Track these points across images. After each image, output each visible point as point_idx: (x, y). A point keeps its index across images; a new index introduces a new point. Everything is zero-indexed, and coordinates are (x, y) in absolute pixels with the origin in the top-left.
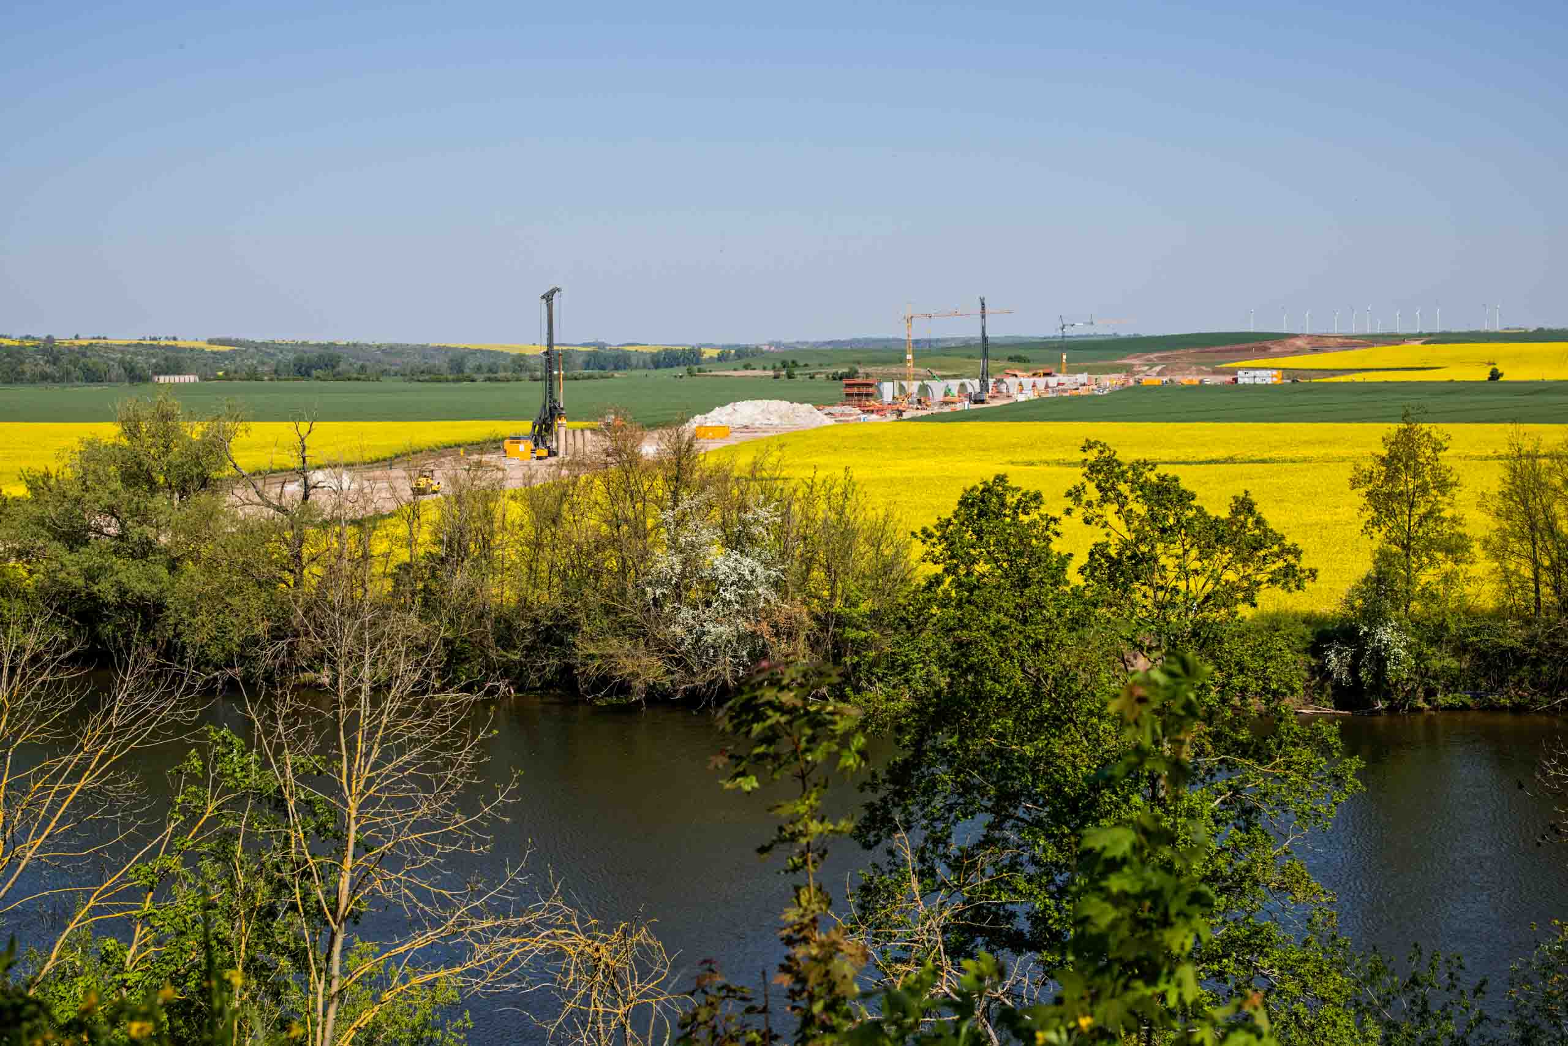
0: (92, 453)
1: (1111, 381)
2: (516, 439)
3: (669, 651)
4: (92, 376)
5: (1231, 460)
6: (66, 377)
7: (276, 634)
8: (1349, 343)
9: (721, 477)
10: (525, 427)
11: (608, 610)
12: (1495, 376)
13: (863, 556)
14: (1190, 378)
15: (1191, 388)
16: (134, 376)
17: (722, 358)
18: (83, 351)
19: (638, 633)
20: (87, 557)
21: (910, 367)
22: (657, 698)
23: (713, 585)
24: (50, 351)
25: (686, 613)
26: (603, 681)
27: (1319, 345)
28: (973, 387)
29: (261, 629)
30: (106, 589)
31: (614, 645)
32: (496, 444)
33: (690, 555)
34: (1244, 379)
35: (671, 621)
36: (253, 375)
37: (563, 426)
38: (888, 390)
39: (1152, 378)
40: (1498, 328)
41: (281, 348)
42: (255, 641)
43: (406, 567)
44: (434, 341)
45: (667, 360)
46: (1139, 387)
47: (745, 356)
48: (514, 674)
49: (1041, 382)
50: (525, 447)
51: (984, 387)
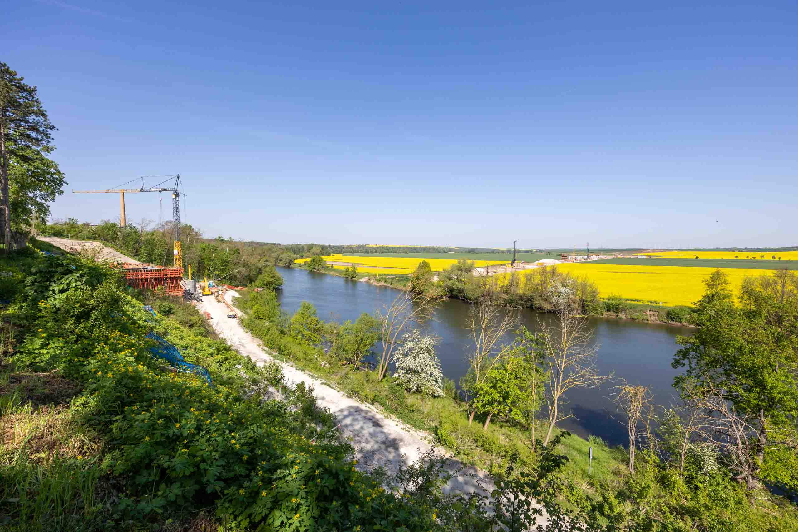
0: (453, 266)
1: (611, 257)
2: (508, 264)
3: (551, 303)
4: (439, 252)
5: (644, 273)
6: (435, 252)
7: (482, 296)
8: (661, 251)
9: (561, 275)
10: (510, 262)
11: (540, 296)
12: (697, 258)
13: (589, 289)
14: (628, 257)
15: (628, 259)
16: (445, 252)
17: (536, 251)
18: (438, 249)
19: (545, 300)
20: (452, 282)
21: (574, 254)
22: (549, 312)
23: (560, 293)
24: (433, 249)
25: (555, 298)
26: (539, 308)
27: (654, 251)
28: (586, 257)
29: (480, 295)
30: (455, 287)
31: (541, 302)
32: (505, 265)
33: (556, 287)
34: (639, 257)
35: (552, 299)
36: (462, 252)
37: (516, 262)
38: (570, 258)
39: (620, 256)
40: (693, 248)
41: (466, 248)
42: (479, 297)
43: (502, 286)
44: (490, 248)
45: (527, 251)
46: (617, 258)
47: (541, 251)
48: (522, 305)
49: (597, 257)
50: (510, 265)
51: (588, 257)
